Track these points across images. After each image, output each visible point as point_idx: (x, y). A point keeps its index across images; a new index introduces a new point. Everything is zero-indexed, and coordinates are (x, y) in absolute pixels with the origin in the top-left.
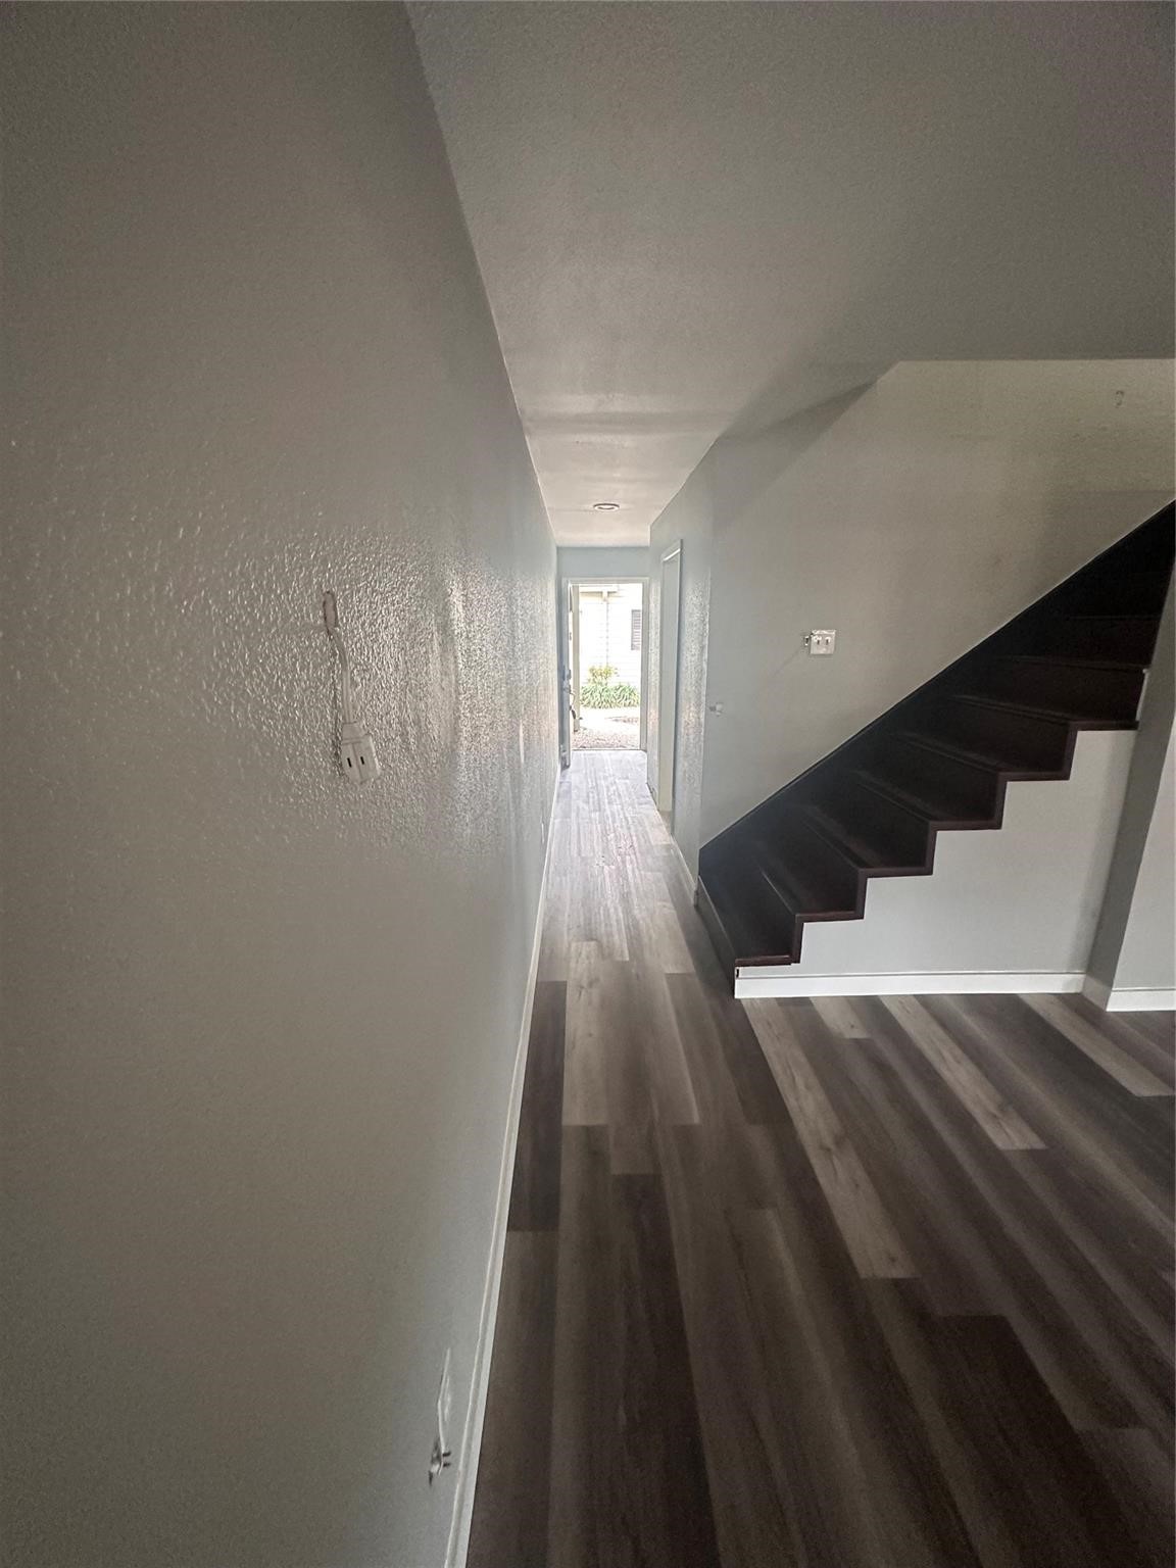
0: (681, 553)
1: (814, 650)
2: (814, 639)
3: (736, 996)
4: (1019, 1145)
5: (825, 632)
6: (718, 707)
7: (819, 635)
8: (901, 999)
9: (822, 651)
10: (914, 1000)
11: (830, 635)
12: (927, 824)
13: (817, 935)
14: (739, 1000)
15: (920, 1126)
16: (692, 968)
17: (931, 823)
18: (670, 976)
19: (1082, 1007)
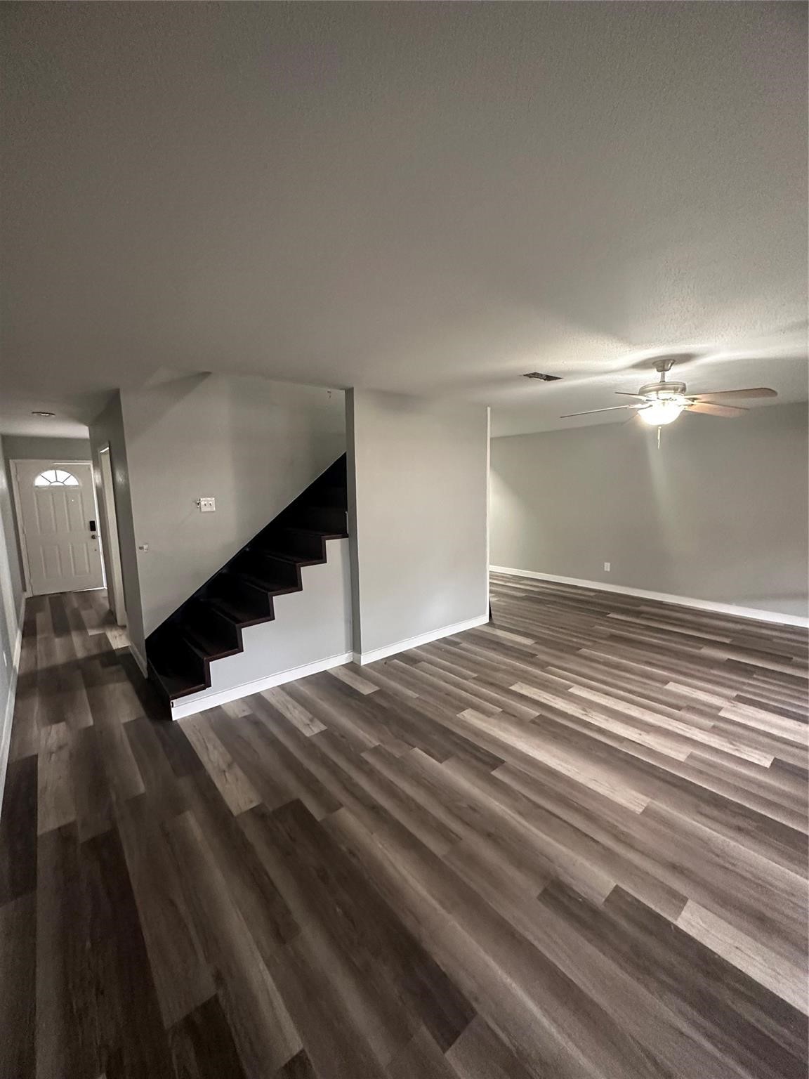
0: (110, 449)
1: (204, 509)
2: (203, 503)
3: (174, 719)
4: (316, 731)
5: (209, 499)
6: (145, 547)
7: (205, 501)
8: (271, 690)
9: (209, 509)
10: (278, 688)
11: (212, 500)
12: (267, 594)
13: (217, 667)
14: (176, 721)
15: (273, 742)
16: (142, 713)
17: (269, 593)
18: (126, 725)
19: (353, 667)
